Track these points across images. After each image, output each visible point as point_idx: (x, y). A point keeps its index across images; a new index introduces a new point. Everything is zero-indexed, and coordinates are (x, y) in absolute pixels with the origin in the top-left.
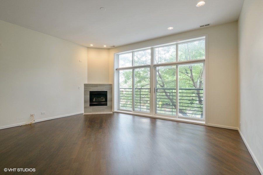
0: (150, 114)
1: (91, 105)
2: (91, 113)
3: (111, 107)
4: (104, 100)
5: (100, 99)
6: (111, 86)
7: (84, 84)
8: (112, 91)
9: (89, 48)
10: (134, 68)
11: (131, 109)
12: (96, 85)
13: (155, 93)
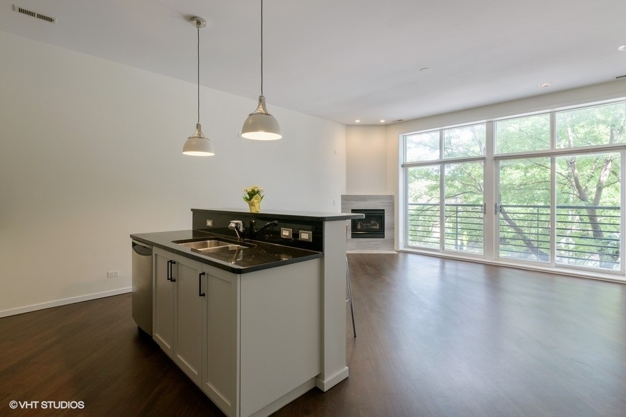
0: (485, 259)
1: (354, 236)
2: (355, 252)
3: (392, 242)
4: (377, 227)
5: (369, 225)
6: (392, 200)
7: (342, 196)
8: (393, 209)
9: (349, 126)
10: (442, 163)
11: (437, 246)
12: (364, 198)
13: (496, 214)
